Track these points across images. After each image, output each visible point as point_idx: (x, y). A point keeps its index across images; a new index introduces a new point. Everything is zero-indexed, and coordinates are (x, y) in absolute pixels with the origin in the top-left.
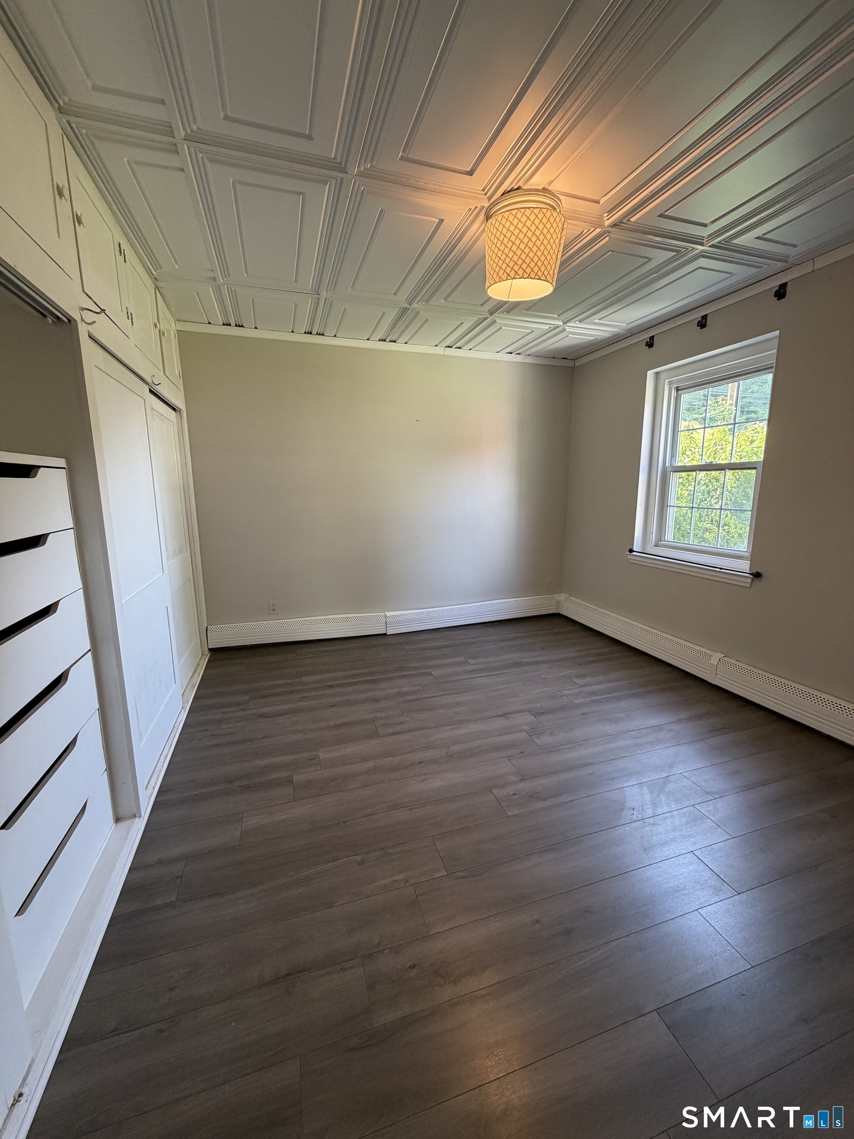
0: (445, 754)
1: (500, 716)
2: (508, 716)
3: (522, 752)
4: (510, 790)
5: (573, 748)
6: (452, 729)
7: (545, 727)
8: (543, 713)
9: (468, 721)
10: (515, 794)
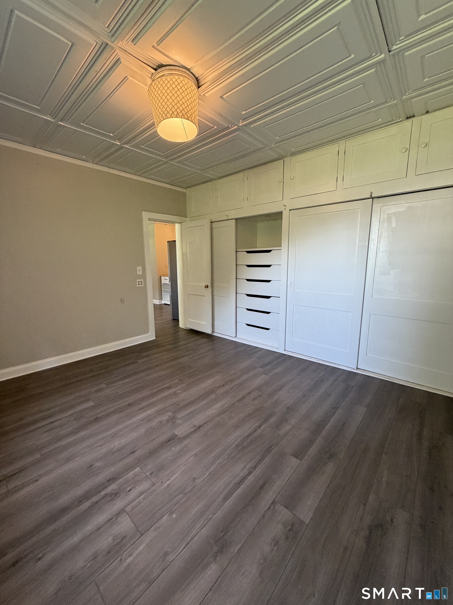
0: (216, 392)
1: (200, 426)
2: (195, 428)
3: (178, 404)
4: (179, 387)
5: (148, 416)
6: (224, 405)
7: (166, 427)
8: (169, 441)
9: (219, 415)
10: (177, 386)
